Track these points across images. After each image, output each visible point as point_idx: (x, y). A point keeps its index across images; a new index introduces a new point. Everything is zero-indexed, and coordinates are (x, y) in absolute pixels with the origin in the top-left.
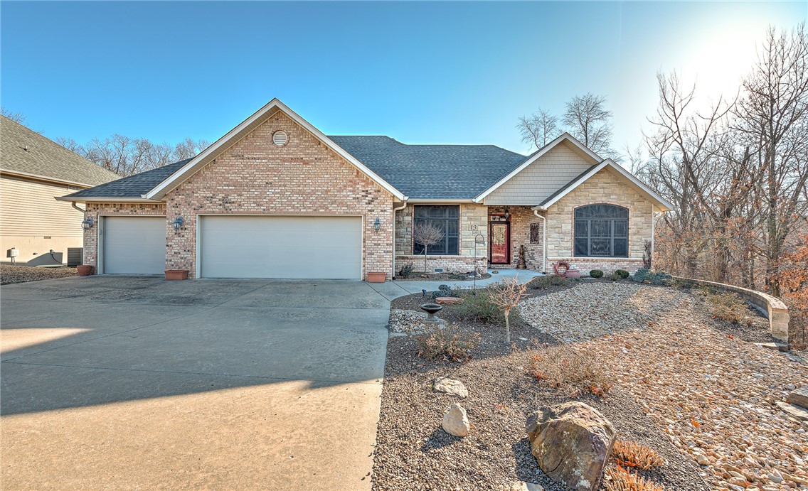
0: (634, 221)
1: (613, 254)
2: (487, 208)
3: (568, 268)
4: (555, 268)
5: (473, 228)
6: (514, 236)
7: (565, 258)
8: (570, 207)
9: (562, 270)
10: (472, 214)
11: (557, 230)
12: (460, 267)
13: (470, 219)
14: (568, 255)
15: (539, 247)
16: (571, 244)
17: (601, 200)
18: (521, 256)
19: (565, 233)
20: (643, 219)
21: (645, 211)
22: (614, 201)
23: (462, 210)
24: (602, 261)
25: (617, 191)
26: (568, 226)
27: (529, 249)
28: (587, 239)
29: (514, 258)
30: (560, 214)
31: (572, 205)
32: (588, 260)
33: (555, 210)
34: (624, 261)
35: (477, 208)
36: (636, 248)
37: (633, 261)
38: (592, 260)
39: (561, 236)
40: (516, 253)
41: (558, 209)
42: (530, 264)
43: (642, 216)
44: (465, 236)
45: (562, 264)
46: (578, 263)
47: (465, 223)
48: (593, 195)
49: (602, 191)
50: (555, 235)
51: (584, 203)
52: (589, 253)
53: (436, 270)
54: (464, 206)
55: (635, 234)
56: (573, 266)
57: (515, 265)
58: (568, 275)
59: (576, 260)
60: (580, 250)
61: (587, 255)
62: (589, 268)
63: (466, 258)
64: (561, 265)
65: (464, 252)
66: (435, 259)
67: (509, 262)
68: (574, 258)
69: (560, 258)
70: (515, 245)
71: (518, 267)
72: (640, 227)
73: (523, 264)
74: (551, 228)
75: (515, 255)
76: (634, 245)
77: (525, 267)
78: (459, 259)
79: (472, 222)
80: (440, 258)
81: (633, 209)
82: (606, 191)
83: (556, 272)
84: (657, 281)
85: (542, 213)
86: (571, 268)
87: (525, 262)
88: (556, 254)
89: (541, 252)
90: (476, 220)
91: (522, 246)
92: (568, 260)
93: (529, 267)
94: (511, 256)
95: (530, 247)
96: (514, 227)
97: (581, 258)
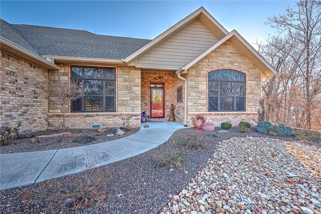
0: (250, 83)
1: (235, 109)
2: (140, 72)
3: (204, 122)
4: (194, 121)
5: (129, 89)
6: (167, 98)
7: (201, 113)
8: (205, 72)
9: (199, 123)
10: (127, 76)
11: (195, 89)
12: (116, 123)
13: (125, 80)
14: (204, 111)
15: (182, 104)
16: (205, 102)
17: (227, 66)
18: (172, 112)
19: (201, 93)
20: (254, 82)
21: (256, 76)
22: (236, 67)
23: (119, 72)
24: (228, 114)
25: (238, 60)
26: (204, 87)
27: (177, 106)
28: (217, 98)
29: (167, 113)
30: (197, 76)
31: (207, 70)
32: (218, 114)
33: (194, 73)
34: (243, 114)
35: (132, 71)
36: (251, 104)
37: (249, 114)
38: (221, 114)
39: (199, 94)
40: (169, 110)
41: (196, 72)
42: (177, 118)
43: (254, 80)
44: (121, 95)
45: (200, 117)
46: (211, 117)
47: (121, 83)
48: (222, 62)
49: (228, 59)
50: (194, 94)
51: (215, 68)
52: (219, 109)
53: (93, 126)
54: (119, 69)
55: (250, 94)
56: (208, 120)
57: (168, 118)
58: (204, 128)
59: (210, 115)
60: (213, 106)
61: (217, 110)
62: (219, 121)
63: (121, 115)
64: (198, 118)
65: (120, 110)
66: (92, 116)
67: (164, 117)
68: (208, 113)
69: (198, 113)
70: (168, 104)
71: (169, 120)
72: (253, 88)
73: (173, 118)
74: (191, 88)
75: (168, 112)
76: (250, 102)
77: (174, 120)
78: (115, 116)
79: (128, 83)
80: (97, 115)
81: (249, 75)
82: (231, 59)
83: (195, 124)
84: (282, 133)
85: (184, 75)
86: (207, 121)
87: (174, 117)
88: (194, 110)
89: (183, 108)
90: (131, 81)
91: (172, 105)
92: (203, 114)
93: (177, 119)
94: (166, 112)
95: (177, 105)
96: (167, 91)
97: (213, 113)
